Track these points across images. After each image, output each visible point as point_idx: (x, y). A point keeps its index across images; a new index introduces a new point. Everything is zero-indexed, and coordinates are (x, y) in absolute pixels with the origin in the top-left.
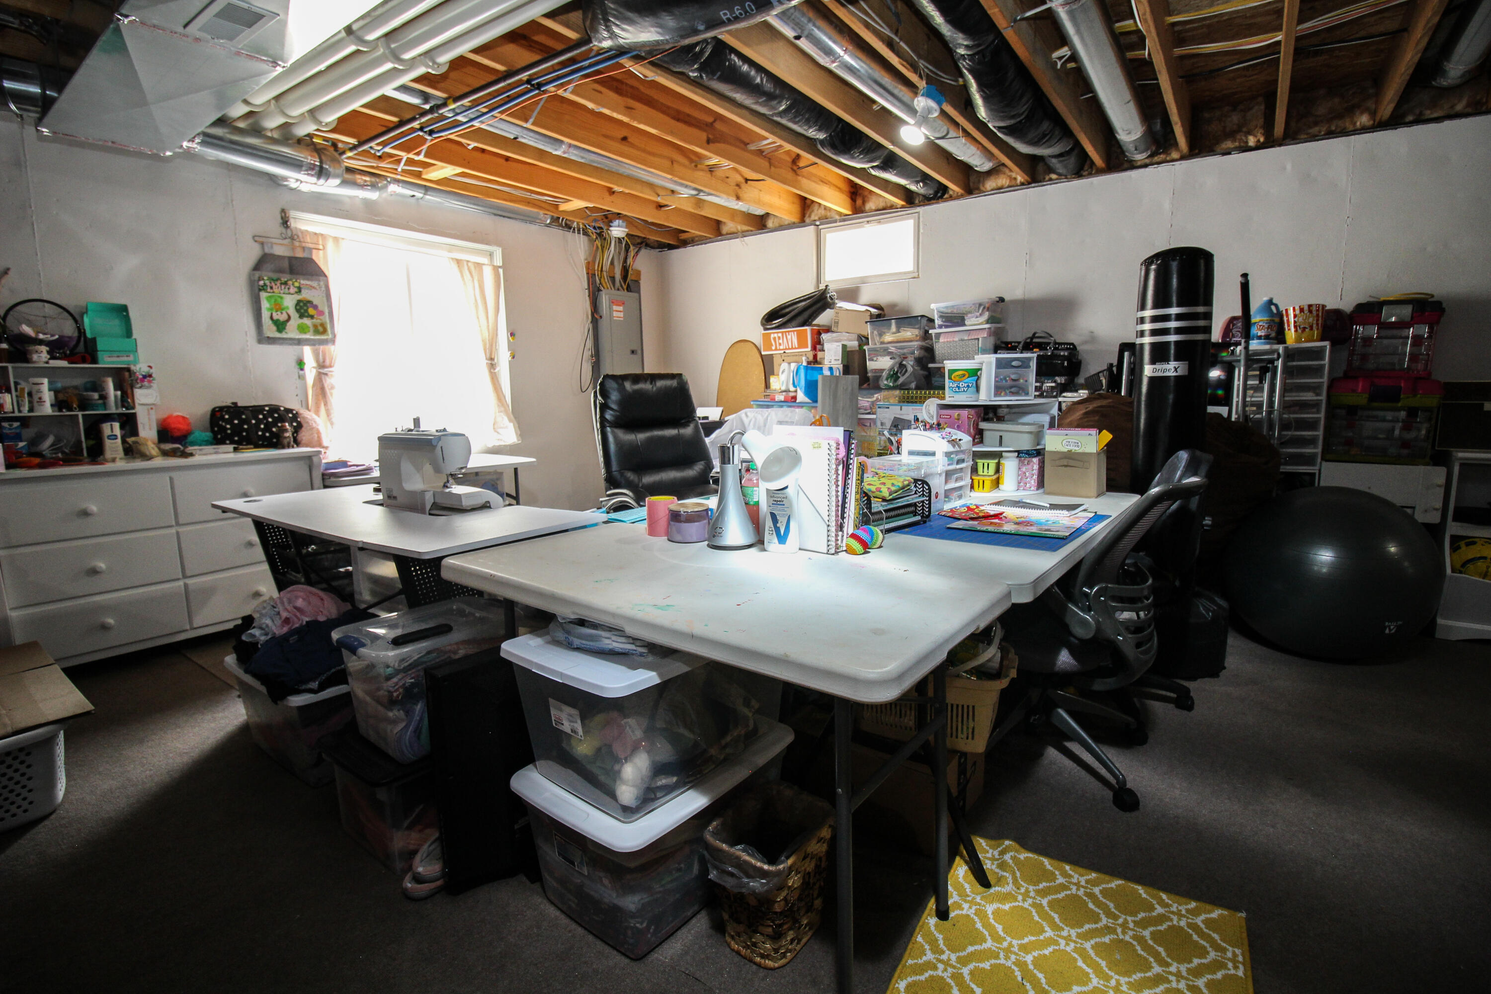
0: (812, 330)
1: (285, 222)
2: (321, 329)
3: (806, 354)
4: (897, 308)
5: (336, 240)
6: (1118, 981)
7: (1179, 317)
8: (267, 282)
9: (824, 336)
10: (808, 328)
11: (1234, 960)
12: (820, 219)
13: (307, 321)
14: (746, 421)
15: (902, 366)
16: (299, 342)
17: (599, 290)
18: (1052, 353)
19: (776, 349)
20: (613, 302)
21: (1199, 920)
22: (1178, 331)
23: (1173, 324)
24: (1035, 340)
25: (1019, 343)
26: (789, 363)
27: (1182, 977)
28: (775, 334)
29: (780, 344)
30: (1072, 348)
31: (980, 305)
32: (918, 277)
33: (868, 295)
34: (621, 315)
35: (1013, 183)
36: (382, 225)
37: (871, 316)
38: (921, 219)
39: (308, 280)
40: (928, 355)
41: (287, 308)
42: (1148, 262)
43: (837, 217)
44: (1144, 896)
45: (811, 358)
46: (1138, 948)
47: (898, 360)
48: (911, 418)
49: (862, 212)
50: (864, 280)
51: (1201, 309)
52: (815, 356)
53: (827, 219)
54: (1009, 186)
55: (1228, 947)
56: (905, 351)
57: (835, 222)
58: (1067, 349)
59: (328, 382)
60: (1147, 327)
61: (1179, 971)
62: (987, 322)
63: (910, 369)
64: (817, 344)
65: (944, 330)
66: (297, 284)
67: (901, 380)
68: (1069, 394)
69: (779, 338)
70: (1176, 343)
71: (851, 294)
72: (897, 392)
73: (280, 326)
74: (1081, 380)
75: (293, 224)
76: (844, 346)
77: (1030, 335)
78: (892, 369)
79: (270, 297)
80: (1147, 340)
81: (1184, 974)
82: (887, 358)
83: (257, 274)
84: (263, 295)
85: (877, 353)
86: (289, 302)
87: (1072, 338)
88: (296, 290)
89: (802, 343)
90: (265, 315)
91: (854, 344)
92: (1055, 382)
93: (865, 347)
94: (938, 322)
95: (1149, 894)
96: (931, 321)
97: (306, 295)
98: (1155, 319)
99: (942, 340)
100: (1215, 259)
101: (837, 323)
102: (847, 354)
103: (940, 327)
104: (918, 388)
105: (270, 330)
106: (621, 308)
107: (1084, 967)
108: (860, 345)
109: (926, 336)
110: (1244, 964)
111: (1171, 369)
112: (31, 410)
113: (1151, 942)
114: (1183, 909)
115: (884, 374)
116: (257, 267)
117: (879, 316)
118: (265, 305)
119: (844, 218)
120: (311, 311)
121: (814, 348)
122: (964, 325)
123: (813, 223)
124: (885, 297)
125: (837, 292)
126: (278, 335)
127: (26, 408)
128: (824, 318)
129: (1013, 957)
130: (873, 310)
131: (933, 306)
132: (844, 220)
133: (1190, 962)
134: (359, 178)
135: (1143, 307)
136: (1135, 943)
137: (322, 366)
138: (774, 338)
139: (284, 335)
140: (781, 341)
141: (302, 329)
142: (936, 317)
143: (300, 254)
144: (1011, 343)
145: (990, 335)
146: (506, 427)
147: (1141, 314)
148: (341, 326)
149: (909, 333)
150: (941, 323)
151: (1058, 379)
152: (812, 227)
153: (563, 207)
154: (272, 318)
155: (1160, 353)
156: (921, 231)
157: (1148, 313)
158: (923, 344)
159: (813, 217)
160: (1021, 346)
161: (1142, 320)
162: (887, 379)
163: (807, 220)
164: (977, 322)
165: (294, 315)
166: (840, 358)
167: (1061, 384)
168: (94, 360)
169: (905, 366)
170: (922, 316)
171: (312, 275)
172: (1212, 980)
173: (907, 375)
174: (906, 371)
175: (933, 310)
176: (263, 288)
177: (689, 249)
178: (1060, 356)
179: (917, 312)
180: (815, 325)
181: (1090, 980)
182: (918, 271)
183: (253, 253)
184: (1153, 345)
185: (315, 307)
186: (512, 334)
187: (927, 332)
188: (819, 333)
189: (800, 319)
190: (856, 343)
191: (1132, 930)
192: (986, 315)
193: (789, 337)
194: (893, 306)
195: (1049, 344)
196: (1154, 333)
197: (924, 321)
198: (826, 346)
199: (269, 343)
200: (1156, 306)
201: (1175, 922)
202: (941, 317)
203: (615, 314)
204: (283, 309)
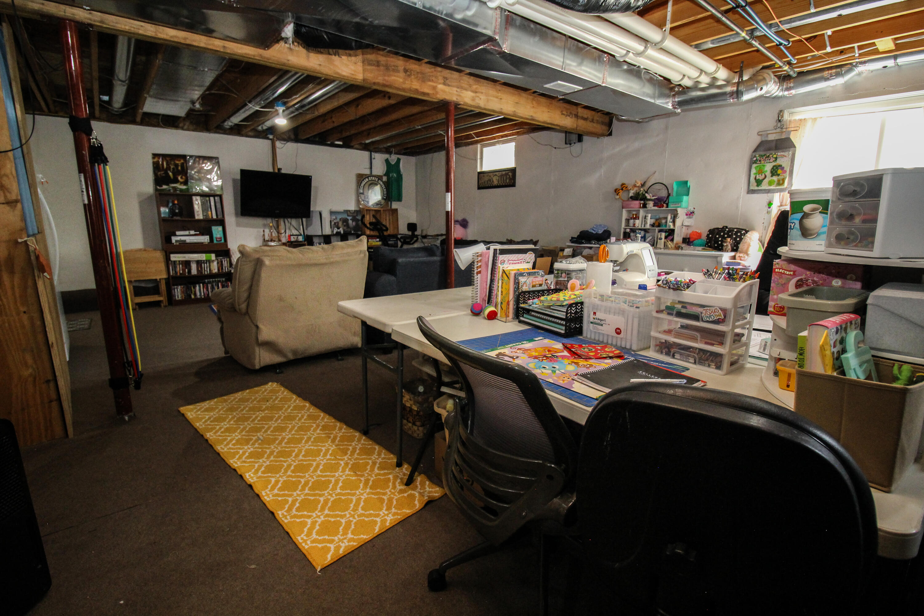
1: (780, 118)
2: (782, 182)
6: (333, 497)
8: (758, 158)
11: (305, 541)
13: (775, 178)
16: (768, 191)
21: (332, 546)
27: (316, 517)
36: (856, 99)
39: (783, 152)
41: (766, 171)
44: (362, 536)
46: (340, 513)
55: (312, 545)
61: (319, 518)
66: (775, 156)
73: (759, 182)
75: (784, 118)
79: (757, 166)
81: (317, 519)
83: (754, 154)
84: (754, 165)
86: (768, 167)
88: (774, 159)
90: (752, 177)
95: (362, 538)
97: (779, 162)
105: (754, 187)
107: (347, 491)
110: (301, 543)
112: (644, 226)
113: (338, 519)
114: (343, 545)
116: (756, 150)
118: (754, 171)
120: (779, 171)
126: (756, 188)
127: (643, 226)
129: (366, 475)
133: (319, 525)
134: (826, 74)
136: (343, 513)
139: (760, 188)
141: (771, 183)
143: (784, 136)
154: (755, 178)
165: (769, 175)
168: (667, 206)
171: (786, 148)
172: (306, 526)
176: (755, 162)
181: (341, 490)
183: (756, 142)
185: (783, 169)
191: (349, 518)
199: (752, 193)
201: (339, 536)
204: (762, 173)
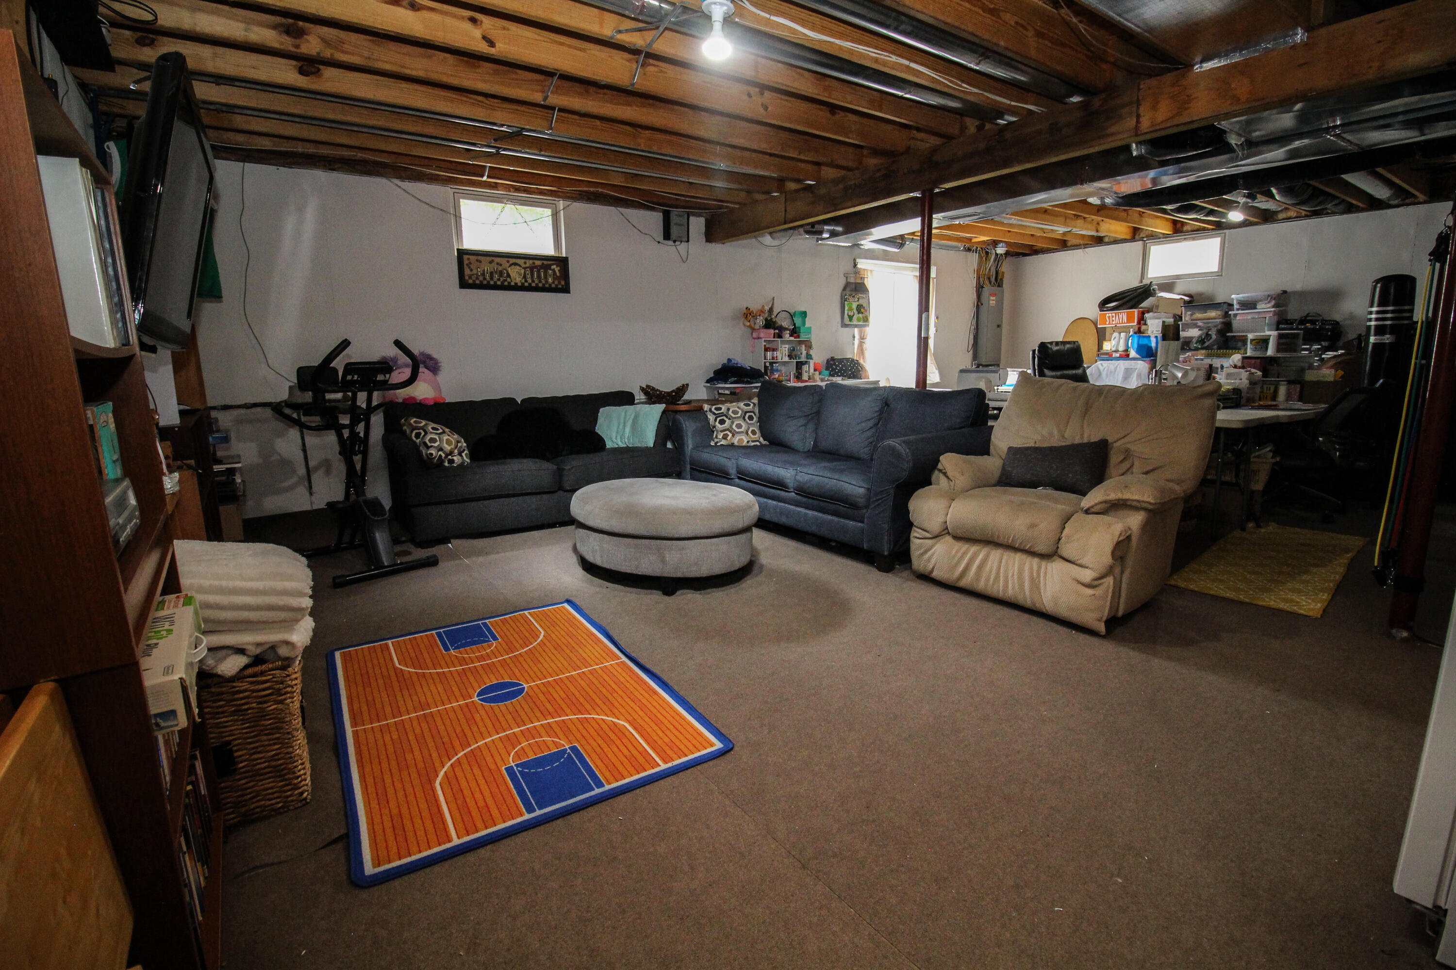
0: (1139, 311)
1: (855, 265)
2: (866, 319)
3: (1132, 327)
4: (1203, 296)
5: (871, 271)
7: (1393, 312)
8: (847, 297)
9: (1146, 315)
10: (1136, 311)
12: (1147, 237)
13: (860, 315)
14: (1101, 368)
15: (1208, 336)
16: (856, 326)
17: (983, 287)
18: (1320, 326)
19: (1109, 324)
20: (991, 295)
22: (1392, 319)
23: (1389, 315)
24: (1308, 318)
25: (1296, 320)
26: (1120, 333)
28: (1109, 314)
29: (1113, 321)
30: (1336, 323)
31: (1269, 296)
32: (1221, 275)
33: (1180, 287)
34: (994, 302)
35: (1299, 215)
37: (1185, 302)
38: (1227, 237)
39: (862, 294)
40: (1227, 326)
41: (854, 309)
42: (1377, 281)
43: (1161, 236)
45: (1136, 329)
47: (1205, 331)
48: (1219, 366)
49: (1182, 232)
50: (1178, 277)
51: (1406, 308)
52: (1139, 328)
53: (1153, 237)
54: (1296, 217)
56: (1210, 325)
57: (1160, 238)
58: (1332, 324)
59: (865, 346)
60: (1373, 316)
62: (1273, 307)
63: (1214, 337)
64: (1142, 320)
65: (1240, 312)
66: (858, 297)
67: (1206, 344)
68: (1330, 353)
69: (1113, 317)
70: (1391, 325)
71: (1168, 286)
72: (1204, 352)
73: (851, 318)
74: (1341, 343)
75: (859, 266)
76: (1164, 322)
77: (1305, 315)
78: (1200, 336)
79: (848, 304)
80: (1373, 323)
82: (1196, 330)
83: (844, 292)
84: (846, 302)
85: (1187, 326)
86: (854, 306)
87: (1337, 317)
88: (857, 299)
89: (1130, 319)
90: (846, 312)
91: (1171, 321)
92: (1321, 345)
93: (1179, 323)
94: (1236, 306)
96: (1231, 305)
97: (860, 301)
98: (1378, 312)
99: (1238, 318)
100: (1417, 281)
101: (1157, 307)
102: (1165, 327)
103: (1238, 310)
104: (1219, 348)
105: (847, 320)
106: (994, 298)
108: (1174, 321)
109: (1226, 315)
111: (1387, 338)
112: (783, 359)
115: (1194, 340)
116: (844, 289)
117: (1189, 302)
118: (846, 307)
119: (1166, 236)
120: (862, 310)
121: (1139, 323)
122: (1255, 308)
123: (1142, 239)
124: (1195, 288)
125: (1157, 285)
126: (850, 323)
128: (1145, 304)
130: (1186, 298)
131: (1233, 296)
132: (1166, 238)
135: (1372, 306)
137: (862, 338)
138: (1109, 317)
139: (852, 323)
140: (1114, 319)
141: (859, 320)
142: (1235, 303)
143: (859, 281)
144: (1290, 320)
145: (1274, 315)
146: (934, 373)
147: (1370, 309)
148: (872, 319)
149: (1212, 314)
150: (1238, 307)
151: (1323, 344)
152: (1141, 242)
153: (974, 240)
154: (848, 314)
155: (1380, 330)
156: (1226, 245)
157: (1375, 309)
158: (1224, 320)
159: (1142, 235)
160: (1297, 322)
161: (1371, 313)
162: (1196, 343)
163: (1137, 237)
164: (1266, 308)
165: (856, 312)
166: (1160, 330)
167: (1325, 346)
168: (798, 337)
169: (1210, 335)
170: (1224, 303)
171: (863, 291)
173: (1211, 341)
174: (1211, 338)
175: (1233, 299)
176: (845, 299)
177: (1040, 256)
178: (1326, 329)
179: (1220, 300)
180: (1141, 308)
182: (1221, 271)
183: (842, 283)
184: (1376, 326)
185: (864, 308)
186: (937, 318)
187: (1227, 313)
188: (1143, 313)
189: (1131, 304)
190: (1172, 320)
192: (1273, 303)
193: (1121, 316)
194: (1200, 294)
195: (1317, 321)
196: (1377, 319)
197: (1225, 306)
198: (1149, 322)
199: (846, 328)
200: (1379, 306)
202: (1239, 303)
203: (991, 302)
204: (852, 310)
